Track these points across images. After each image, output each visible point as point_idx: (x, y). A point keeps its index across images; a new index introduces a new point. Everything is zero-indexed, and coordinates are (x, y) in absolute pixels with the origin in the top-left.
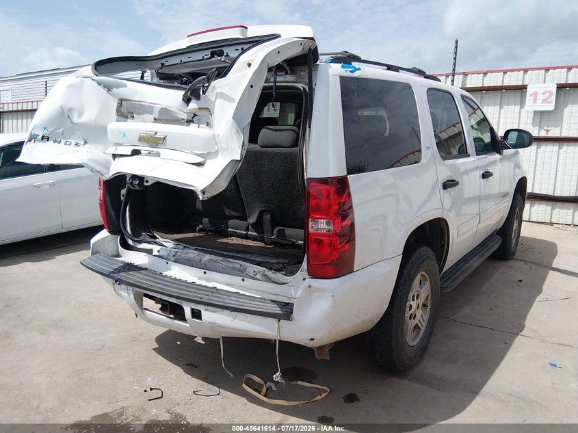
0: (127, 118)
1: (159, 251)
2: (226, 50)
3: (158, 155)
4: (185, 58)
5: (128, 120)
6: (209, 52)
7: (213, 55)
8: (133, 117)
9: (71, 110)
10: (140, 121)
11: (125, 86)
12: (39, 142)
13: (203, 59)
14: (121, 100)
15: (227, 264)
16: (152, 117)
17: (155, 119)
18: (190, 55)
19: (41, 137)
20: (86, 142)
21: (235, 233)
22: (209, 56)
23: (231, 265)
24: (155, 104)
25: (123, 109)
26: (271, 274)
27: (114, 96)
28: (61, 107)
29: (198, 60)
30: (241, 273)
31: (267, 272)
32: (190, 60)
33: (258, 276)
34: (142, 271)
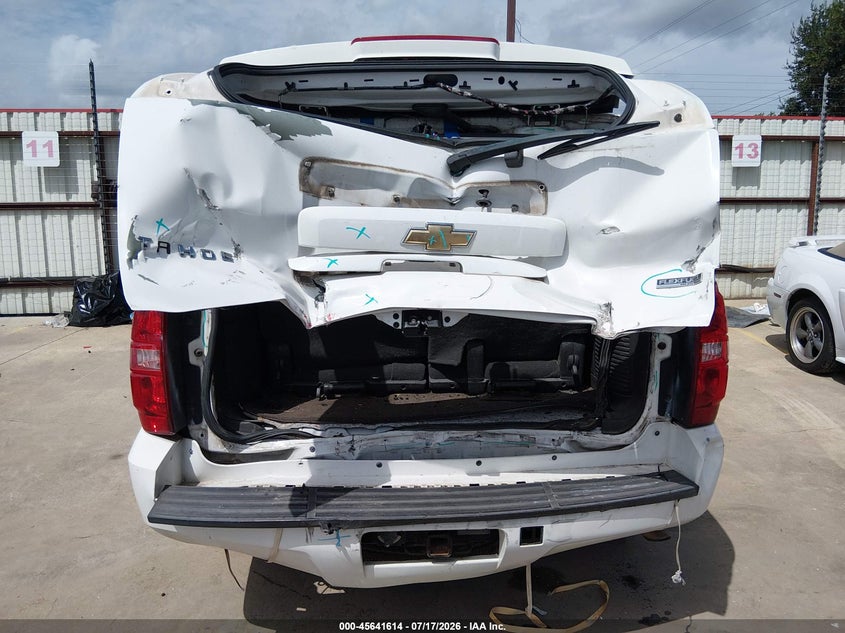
0: (318, 196)
1: (313, 449)
2: (461, 78)
3: (455, 267)
4: (356, 81)
5: (322, 201)
6: (421, 77)
7: (429, 82)
8: (332, 195)
9: (207, 179)
10: (351, 203)
11: (328, 132)
12: (153, 257)
13: (406, 86)
14: (313, 160)
15: (491, 440)
16: (389, 195)
17: (397, 200)
18: (369, 76)
19: (155, 244)
20: (238, 251)
21: (403, 386)
22: (421, 82)
23: (500, 440)
24: (401, 170)
25: (312, 179)
26: (583, 438)
27: (295, 151)
28: (186, 171)
29: (395, 88)
30: (525, 448)
31: (576, 436)
32: (370, 84)
33: (564, 446)
34: (351, 494)
